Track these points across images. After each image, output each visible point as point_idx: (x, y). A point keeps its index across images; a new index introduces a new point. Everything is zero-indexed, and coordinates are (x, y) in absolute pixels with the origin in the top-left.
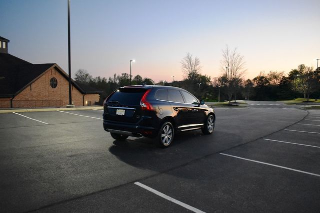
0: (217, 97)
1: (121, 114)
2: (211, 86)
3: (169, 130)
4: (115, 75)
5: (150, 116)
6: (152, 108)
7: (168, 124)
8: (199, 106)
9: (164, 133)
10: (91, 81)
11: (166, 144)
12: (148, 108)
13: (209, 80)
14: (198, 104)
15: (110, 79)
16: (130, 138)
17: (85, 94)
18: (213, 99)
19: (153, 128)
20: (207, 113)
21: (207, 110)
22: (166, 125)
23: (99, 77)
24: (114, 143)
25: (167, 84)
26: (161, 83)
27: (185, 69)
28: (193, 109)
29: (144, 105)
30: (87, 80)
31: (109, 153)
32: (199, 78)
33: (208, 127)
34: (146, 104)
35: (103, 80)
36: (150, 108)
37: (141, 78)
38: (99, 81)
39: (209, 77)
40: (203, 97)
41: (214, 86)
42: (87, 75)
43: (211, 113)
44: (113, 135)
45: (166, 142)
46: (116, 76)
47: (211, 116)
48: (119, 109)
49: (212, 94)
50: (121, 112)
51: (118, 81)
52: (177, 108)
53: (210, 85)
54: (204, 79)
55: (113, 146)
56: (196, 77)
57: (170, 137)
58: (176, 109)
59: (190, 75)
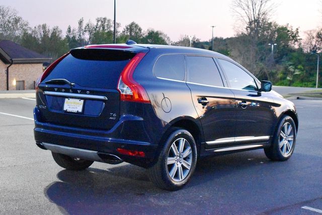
0: (313, 75)
1: (75, 110)
2: (301, 50)
3: (185, 149)
4: (81, 23)
5: (140, 115)
6: (145, 98)
7: (183, 135)
8: (259, 95)
9: (172, 154)
10: (25, 34)
11: (176, 182)
12: (136, 97)
13: (295, 37)
14: (257, 89)
15: (69, 31)
16: (97, 165)
17: (11, 63)
18: (302, 81)
19: (147, 144)
20: (278, 112)
21: (278, 105)
22: (179, 136)
23: (44, 27)
24: (60, 175)
25: (197, 44)
26: (185, 42)
27: (239, 9)
28: (244, 101)
29: (126, 90)
30: (18, 33)
31: (45, 200)
32: (273, 32)
33: (281, 144)
34: (132, 88)
35: (54, 34)
36: (140, 96)
37: (140, 30)
38: (45, 36)
39: (294, 30)
40: (280, 75)
41: (306, 50)
42: (17, 21)
43: (289, 113)
44: (59, 158)
45: (176, 176)
46: (84, 25)
47: (288, 118)
48: (68, 97)
49: (301, 70)
50: (74, 105)
51: (87, 36)
52: (204, 98)
53: (296, 47)
54: (284, 34)
55: (57, 183)
56: (264, 29)
57: (188, 164)
58: (202, 100)
59: (250, 23)
